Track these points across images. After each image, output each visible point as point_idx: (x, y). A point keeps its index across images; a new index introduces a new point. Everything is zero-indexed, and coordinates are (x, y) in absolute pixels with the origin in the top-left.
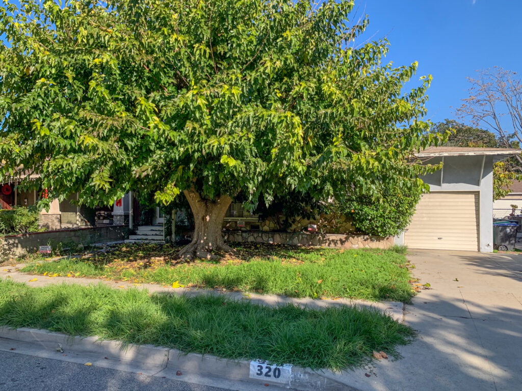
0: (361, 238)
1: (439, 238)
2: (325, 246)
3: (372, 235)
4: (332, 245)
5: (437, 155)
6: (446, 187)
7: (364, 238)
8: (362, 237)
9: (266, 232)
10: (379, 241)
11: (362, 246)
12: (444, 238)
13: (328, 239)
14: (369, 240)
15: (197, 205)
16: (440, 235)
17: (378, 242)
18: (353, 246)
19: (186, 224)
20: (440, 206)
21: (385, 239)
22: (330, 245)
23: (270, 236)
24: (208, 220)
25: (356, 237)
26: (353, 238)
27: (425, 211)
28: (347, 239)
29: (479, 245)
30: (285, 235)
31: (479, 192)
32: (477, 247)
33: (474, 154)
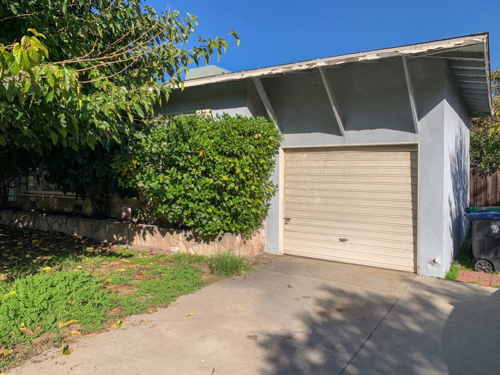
0: (182, 236)
1: (341, 240)
5: (304, 67)
6: (352, 137)
7: (185, 235)
8: (183, 233)
10: (208, 243)
11: (184, 249)
14: (193, 240)
16: (343, 234)
17: (205, 244)
20: (344, 175)
21: (217, 240)
25: (175, 232)
26: (172, 233)
27: (317, 186)
29: (415, 260)
31: (415, 146)
32: (412, 264)
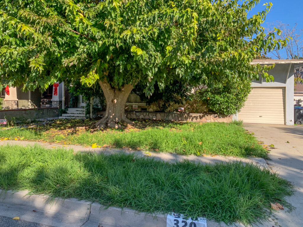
0: (212, 116)
1: (260, 116)
2: (189, 120)
3: (220, 114)
4: (194, 120)
5: (261, 63)
6: (265, 84)
7: (214, 116)
9: (151, 112)
10: (224, 118)
11: (213, 121)
12: (263, 116)
13: (192, 116)
14: (218, 117)
15: (108, 92)
16: (261, 114)
18: (207, 121)
19: (100, 107)
20: (261, 96)
21: (228, 117)
22: (193, 120)
23: (154, 115)
24: (115, 102)
25: (209, 115)
26: (207, 116)
28: (203, 116)
29: (285, 121)
30: (164, 114)
31: (285, 87)
32: (283, 122)
33: (284, 63)
